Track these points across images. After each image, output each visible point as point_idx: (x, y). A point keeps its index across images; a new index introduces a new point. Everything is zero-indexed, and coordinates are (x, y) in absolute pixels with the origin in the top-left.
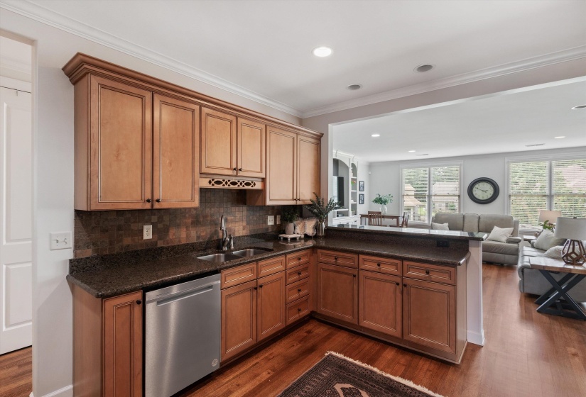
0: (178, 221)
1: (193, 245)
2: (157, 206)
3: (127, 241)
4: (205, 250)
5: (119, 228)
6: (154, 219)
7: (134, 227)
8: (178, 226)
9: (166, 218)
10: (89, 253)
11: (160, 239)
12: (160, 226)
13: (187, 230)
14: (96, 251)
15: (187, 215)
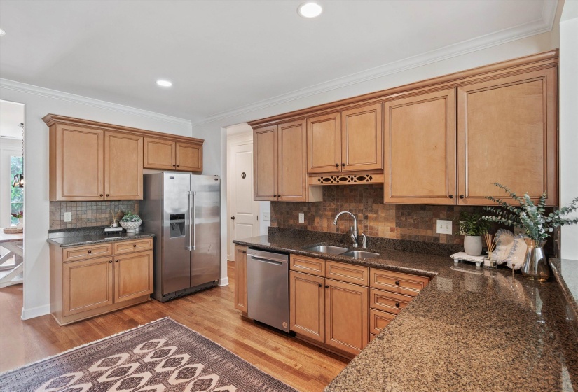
0: (321, 212)
1: (330, 234)
2: (280, 199)
3: (291, 222)
4: (341, 242)
5: (288, 213)
6: (305, 209)
7: (294, 213)
8: (321, 217)
9: (313, 209)
10: (275, 225)
11: (309, 224)
12: (309, 215)
13: (328, 221)
14: (278, 224)
15: (328, 208)
